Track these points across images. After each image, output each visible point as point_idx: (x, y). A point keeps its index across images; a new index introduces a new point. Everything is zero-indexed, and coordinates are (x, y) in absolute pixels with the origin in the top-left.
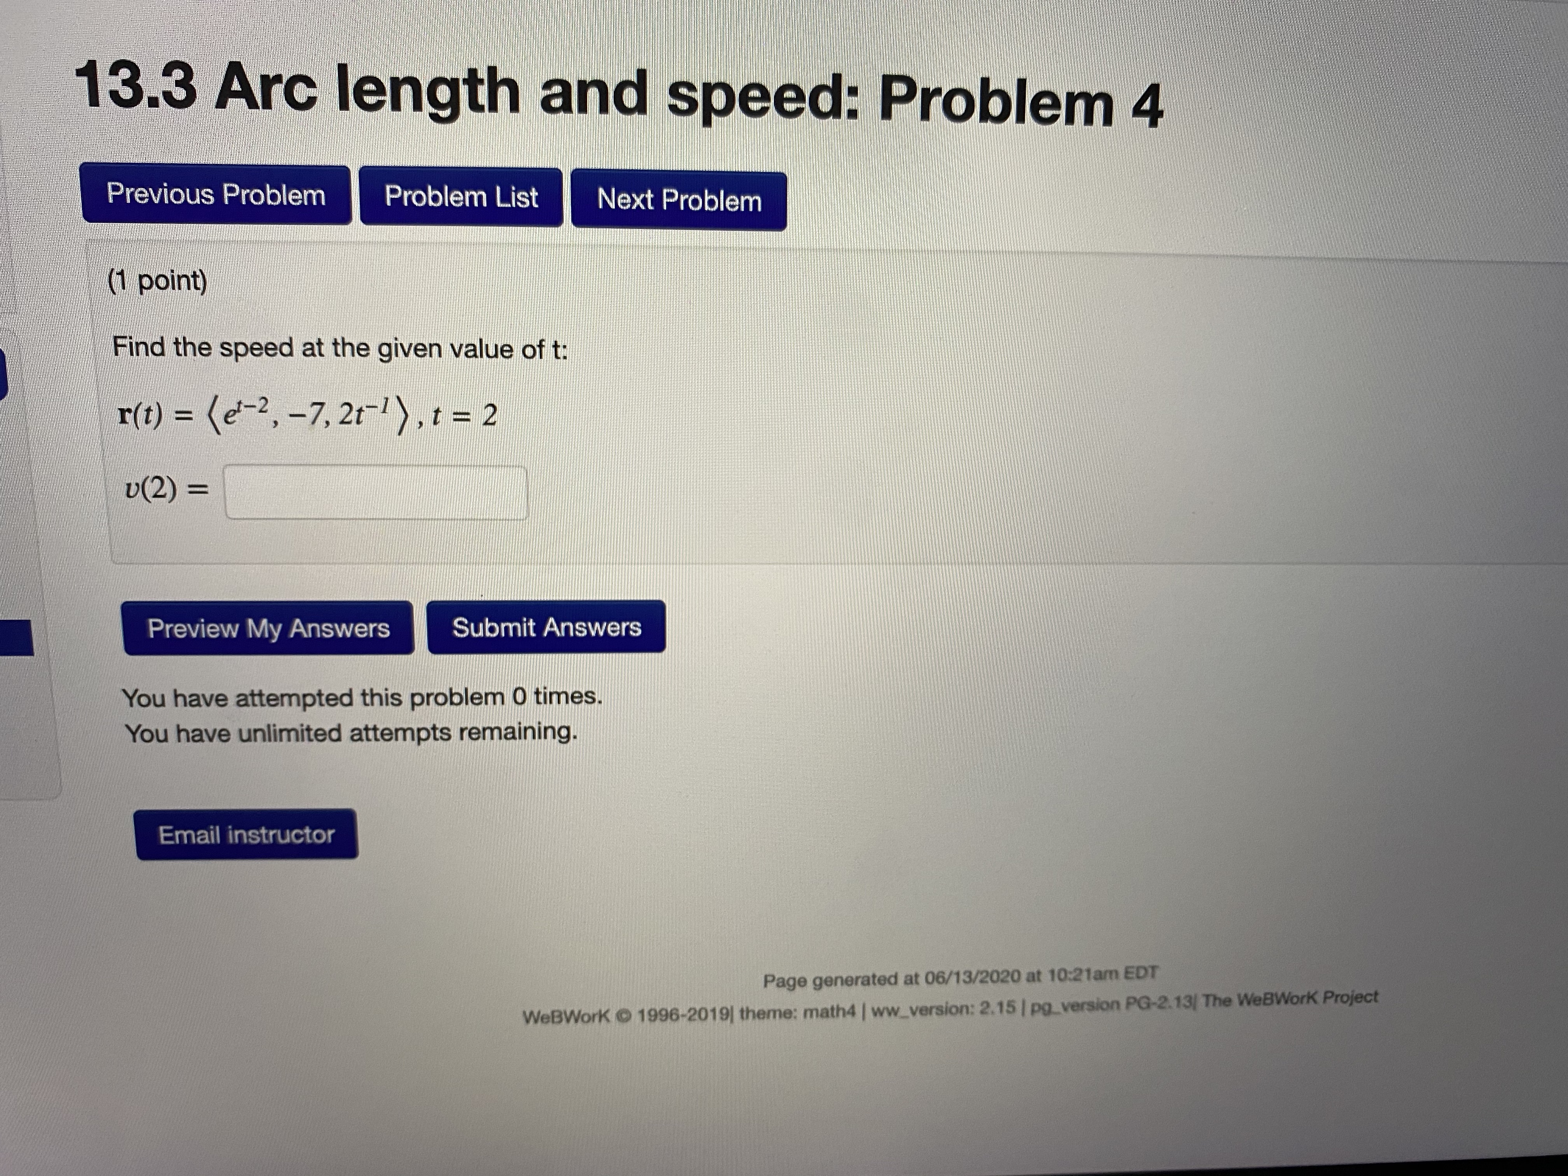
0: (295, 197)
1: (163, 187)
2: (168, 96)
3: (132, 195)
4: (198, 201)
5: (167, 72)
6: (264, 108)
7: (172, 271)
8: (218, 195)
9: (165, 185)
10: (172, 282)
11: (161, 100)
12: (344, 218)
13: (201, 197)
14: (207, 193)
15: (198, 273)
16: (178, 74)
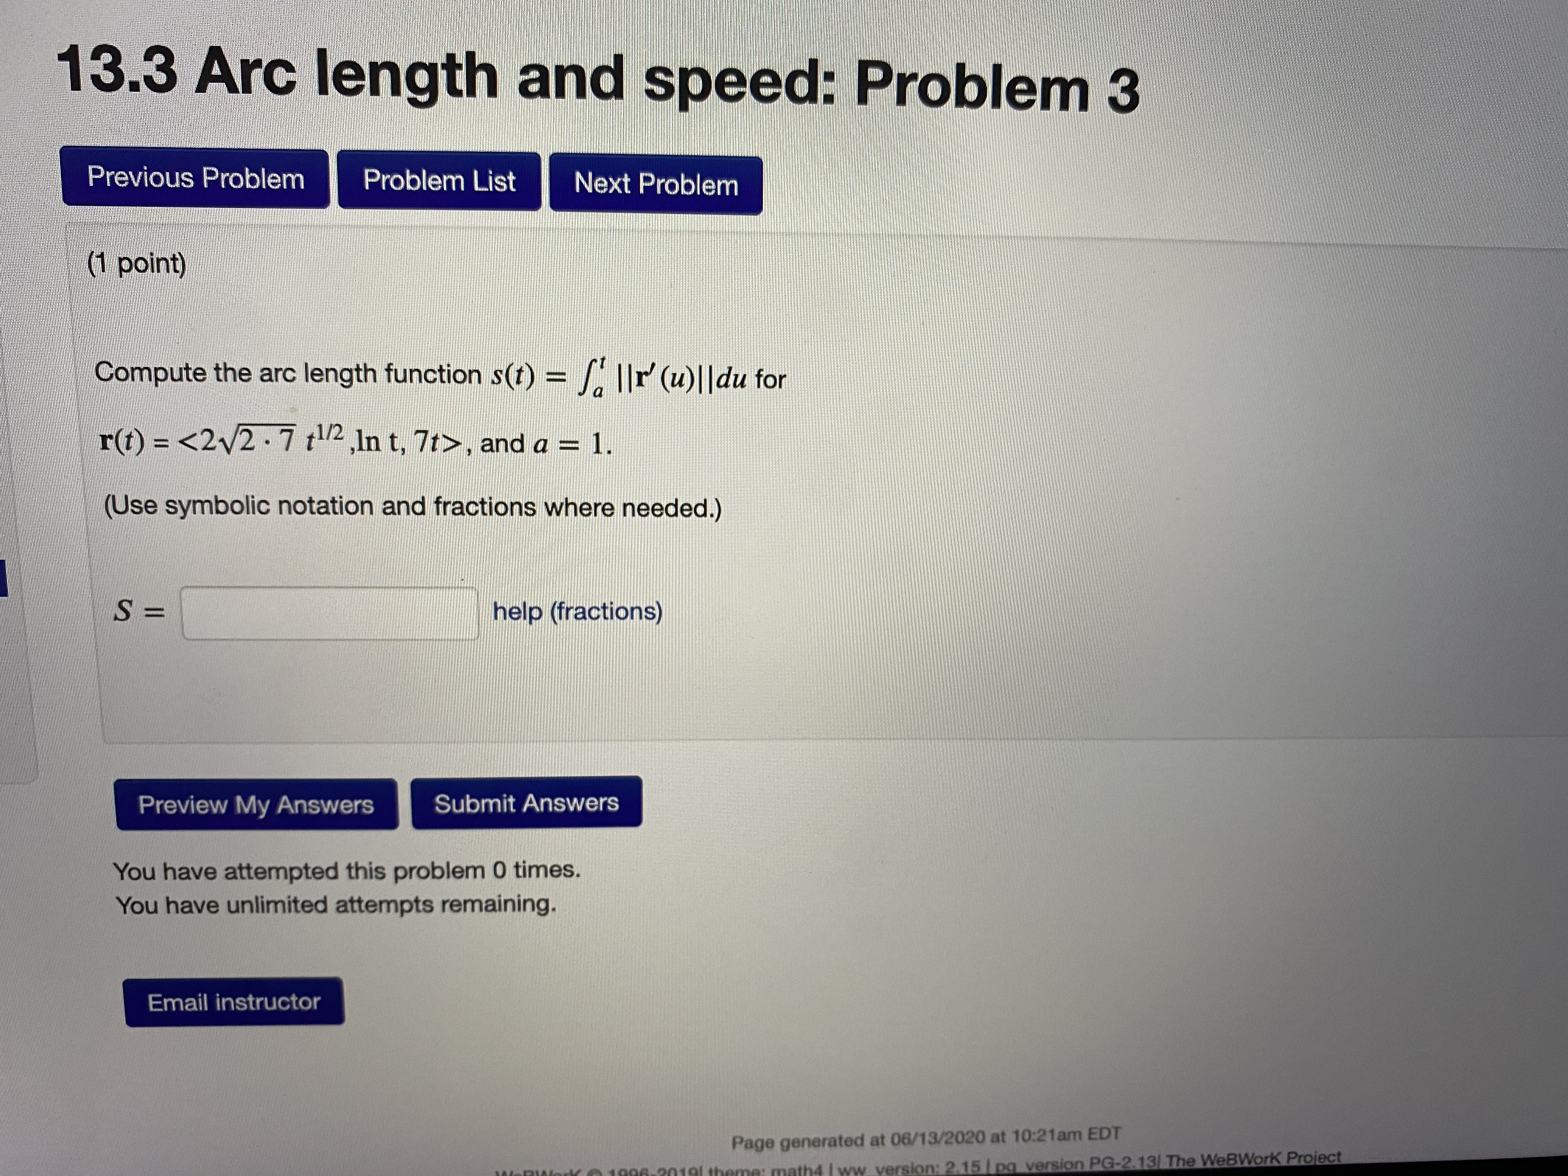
0: (274, 181)
1: (143, 171)
2: (149, 80)
3: (112, 178)
4: (177, 185)
5: (148, 56)
6: (243, 92)
7: (152, 254)
8: (198, 178)
9: (145, 168)
10: (153, 264)
11: (143, 85)
12: (322, 202)
13: (181, 180)
14: (187, 176)
15: (178, 256)
16: (159, 59)
